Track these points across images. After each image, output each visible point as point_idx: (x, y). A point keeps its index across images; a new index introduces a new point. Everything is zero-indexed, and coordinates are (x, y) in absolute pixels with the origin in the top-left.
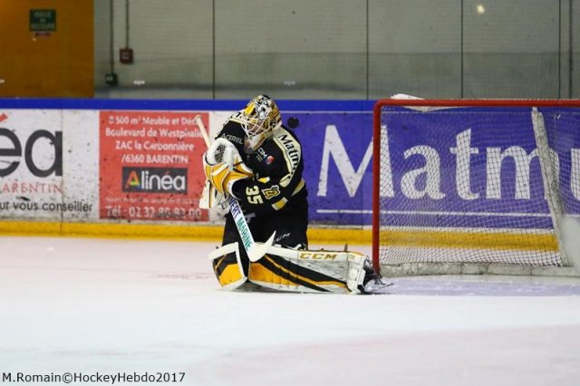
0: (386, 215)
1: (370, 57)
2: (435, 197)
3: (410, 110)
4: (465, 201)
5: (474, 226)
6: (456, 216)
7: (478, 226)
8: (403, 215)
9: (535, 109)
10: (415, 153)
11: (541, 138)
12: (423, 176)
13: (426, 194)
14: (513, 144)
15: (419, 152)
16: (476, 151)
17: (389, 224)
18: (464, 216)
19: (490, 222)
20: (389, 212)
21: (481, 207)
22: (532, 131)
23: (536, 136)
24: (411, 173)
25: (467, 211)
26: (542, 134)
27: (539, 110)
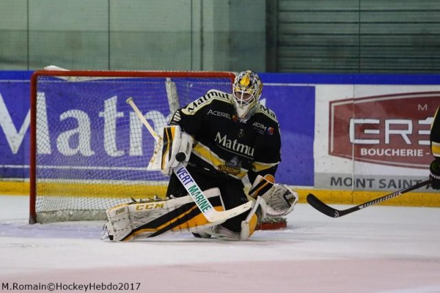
0: (42, 169)
1: (30, 33)
2: (87, 155)
3: (62, 80)
4: (110, 157)
5: (117, 179)
6: (102, 171)
7: (120, 179)
8: (56, 169)
9: (168, 79)
10: (70, 116)
11: (174, 104)
12: (76, 136)
13: (79, 152)
14: (154, 109)
15: (74, 116)
16: (121, 114)
17: (45, 177)
18: (108, 171)
19: (131, 175)
20: (45, 167)
21: (123, 163)
22: (166, 98)
23: (170, 103)
24: (67, 132)
25: (111, 165)
26: (175, 101)
27: (172, 80)
